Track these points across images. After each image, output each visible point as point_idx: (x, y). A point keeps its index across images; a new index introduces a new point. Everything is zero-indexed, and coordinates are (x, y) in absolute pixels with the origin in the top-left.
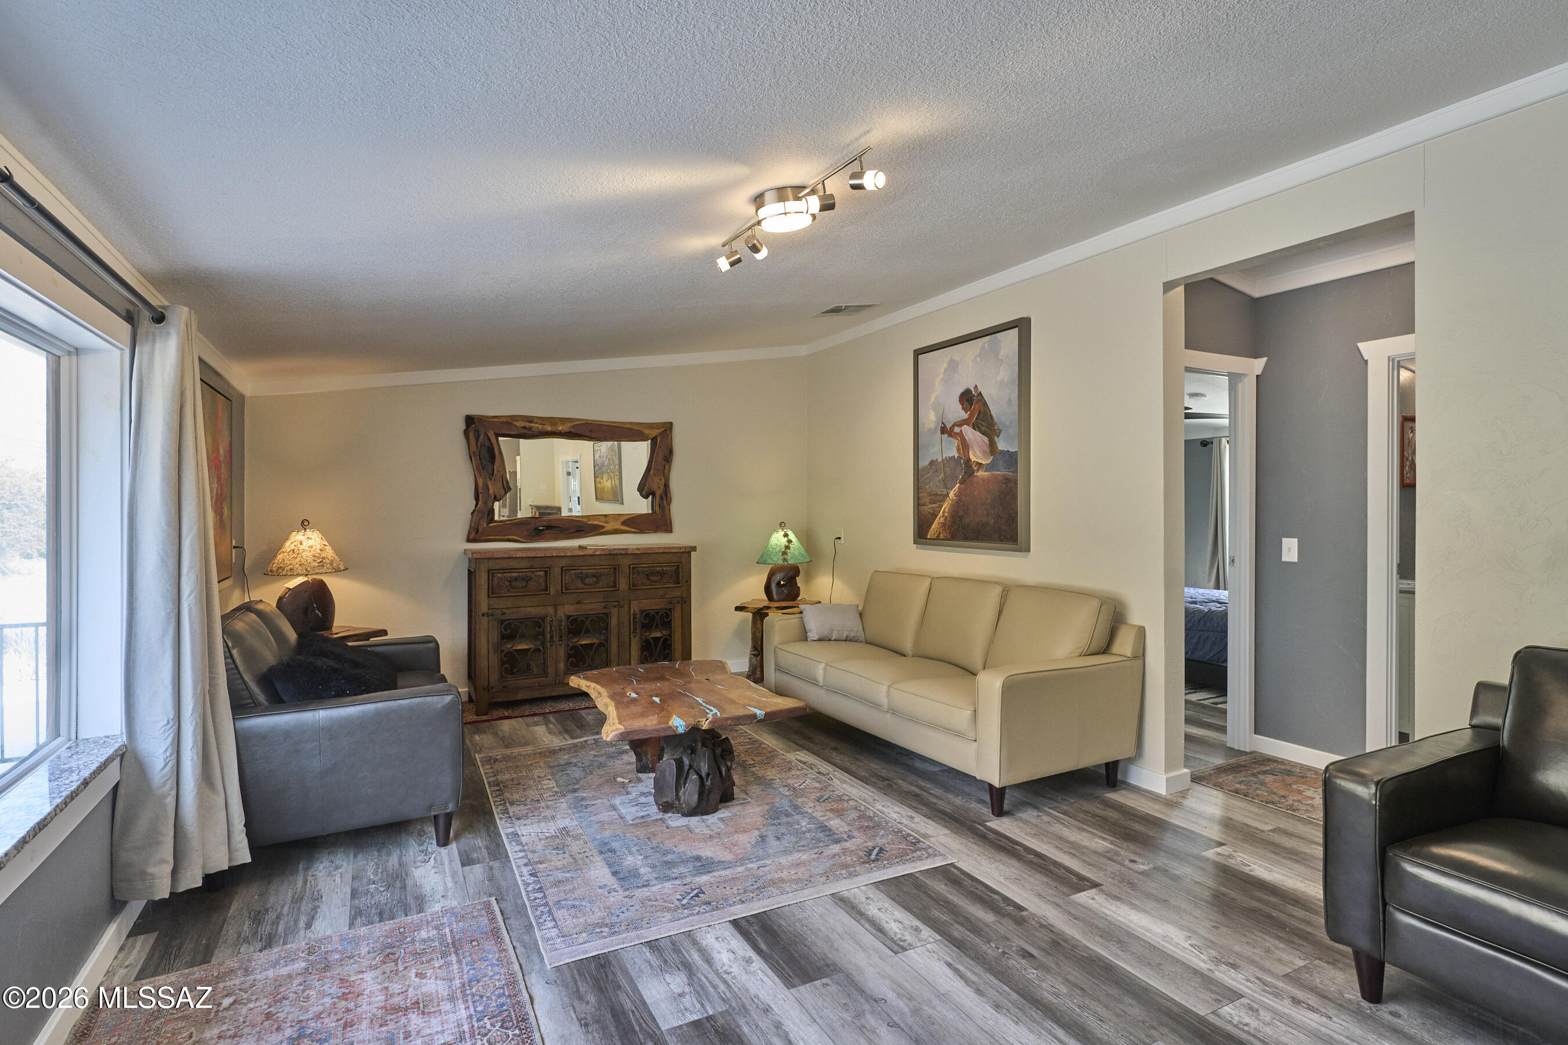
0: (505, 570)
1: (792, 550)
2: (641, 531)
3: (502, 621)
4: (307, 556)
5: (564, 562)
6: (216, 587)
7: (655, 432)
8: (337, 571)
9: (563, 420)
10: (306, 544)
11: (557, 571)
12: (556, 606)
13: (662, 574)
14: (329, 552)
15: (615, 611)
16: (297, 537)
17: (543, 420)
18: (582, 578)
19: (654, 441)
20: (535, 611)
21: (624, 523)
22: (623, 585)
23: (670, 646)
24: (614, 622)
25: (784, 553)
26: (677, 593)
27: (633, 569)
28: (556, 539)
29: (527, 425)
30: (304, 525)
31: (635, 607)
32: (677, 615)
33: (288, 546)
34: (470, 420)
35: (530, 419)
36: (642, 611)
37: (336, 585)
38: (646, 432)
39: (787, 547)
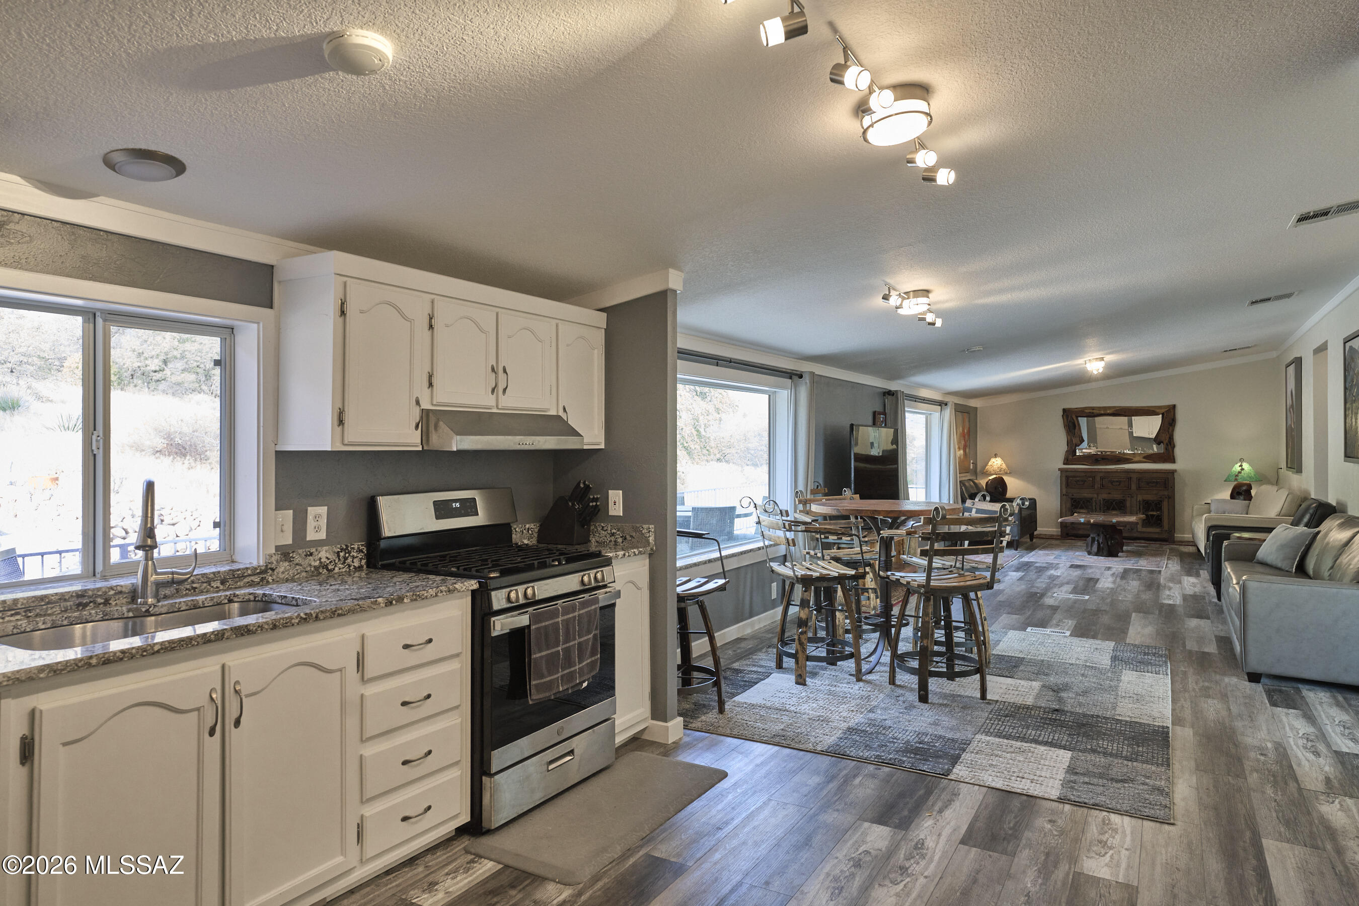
0: (1074, 477)
1: (1242, 474)
2: (1155, 462)
3: (1072, 499)
4: (995, 467)
5: (1102, 475)
6: (958, 475)
7: (1163, 411)
8: (1007, 473)
9: (1109, 408)
10: (996, 462)
11: (1098, 478)
12: (1098, 494)
13: (1157, 483)
14: (1004, 466)
15: (1128, 499)
16: (993, 460)
17: (1100, 408)
18: (1112, 482)
19: (1163, 414)
20: (1090, 496)
21: (1144, 458)
22: (1134, 487)
23: (1161, 520)
24: (1128, 504)
25: (1237, 476)
26: (1166, 493)
27: (1139, 480)
28: (1106, 465)
29: (1091, 411)
30: (996, 456)
31: (1140, 498)
32: (1165, 505)
33: (990, 463)
34: (1064, 410)
35: (1093, 408)
36: (1144, 501)
37: (1006, 479)
38: (1158, 411)
39: (1239, 472)
